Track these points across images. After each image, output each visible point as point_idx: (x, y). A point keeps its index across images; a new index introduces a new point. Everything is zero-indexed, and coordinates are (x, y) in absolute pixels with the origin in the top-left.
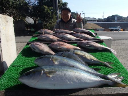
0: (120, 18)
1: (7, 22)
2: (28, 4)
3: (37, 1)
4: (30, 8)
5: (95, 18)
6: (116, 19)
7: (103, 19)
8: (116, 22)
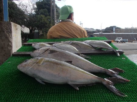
0: (118, 29)
1: (17, 29)
2: (25, 12)
3: (34, 10)
4: (26, 17)
5: (93, 29)
6: (114, 30)
7: (101, 30)
8: (114, 33)
